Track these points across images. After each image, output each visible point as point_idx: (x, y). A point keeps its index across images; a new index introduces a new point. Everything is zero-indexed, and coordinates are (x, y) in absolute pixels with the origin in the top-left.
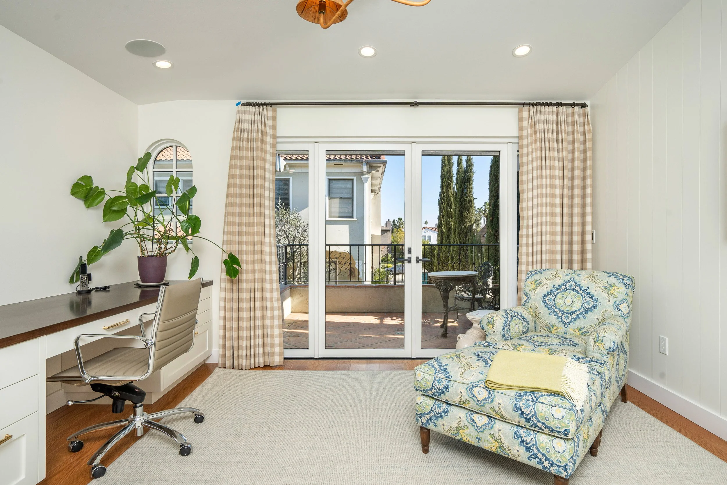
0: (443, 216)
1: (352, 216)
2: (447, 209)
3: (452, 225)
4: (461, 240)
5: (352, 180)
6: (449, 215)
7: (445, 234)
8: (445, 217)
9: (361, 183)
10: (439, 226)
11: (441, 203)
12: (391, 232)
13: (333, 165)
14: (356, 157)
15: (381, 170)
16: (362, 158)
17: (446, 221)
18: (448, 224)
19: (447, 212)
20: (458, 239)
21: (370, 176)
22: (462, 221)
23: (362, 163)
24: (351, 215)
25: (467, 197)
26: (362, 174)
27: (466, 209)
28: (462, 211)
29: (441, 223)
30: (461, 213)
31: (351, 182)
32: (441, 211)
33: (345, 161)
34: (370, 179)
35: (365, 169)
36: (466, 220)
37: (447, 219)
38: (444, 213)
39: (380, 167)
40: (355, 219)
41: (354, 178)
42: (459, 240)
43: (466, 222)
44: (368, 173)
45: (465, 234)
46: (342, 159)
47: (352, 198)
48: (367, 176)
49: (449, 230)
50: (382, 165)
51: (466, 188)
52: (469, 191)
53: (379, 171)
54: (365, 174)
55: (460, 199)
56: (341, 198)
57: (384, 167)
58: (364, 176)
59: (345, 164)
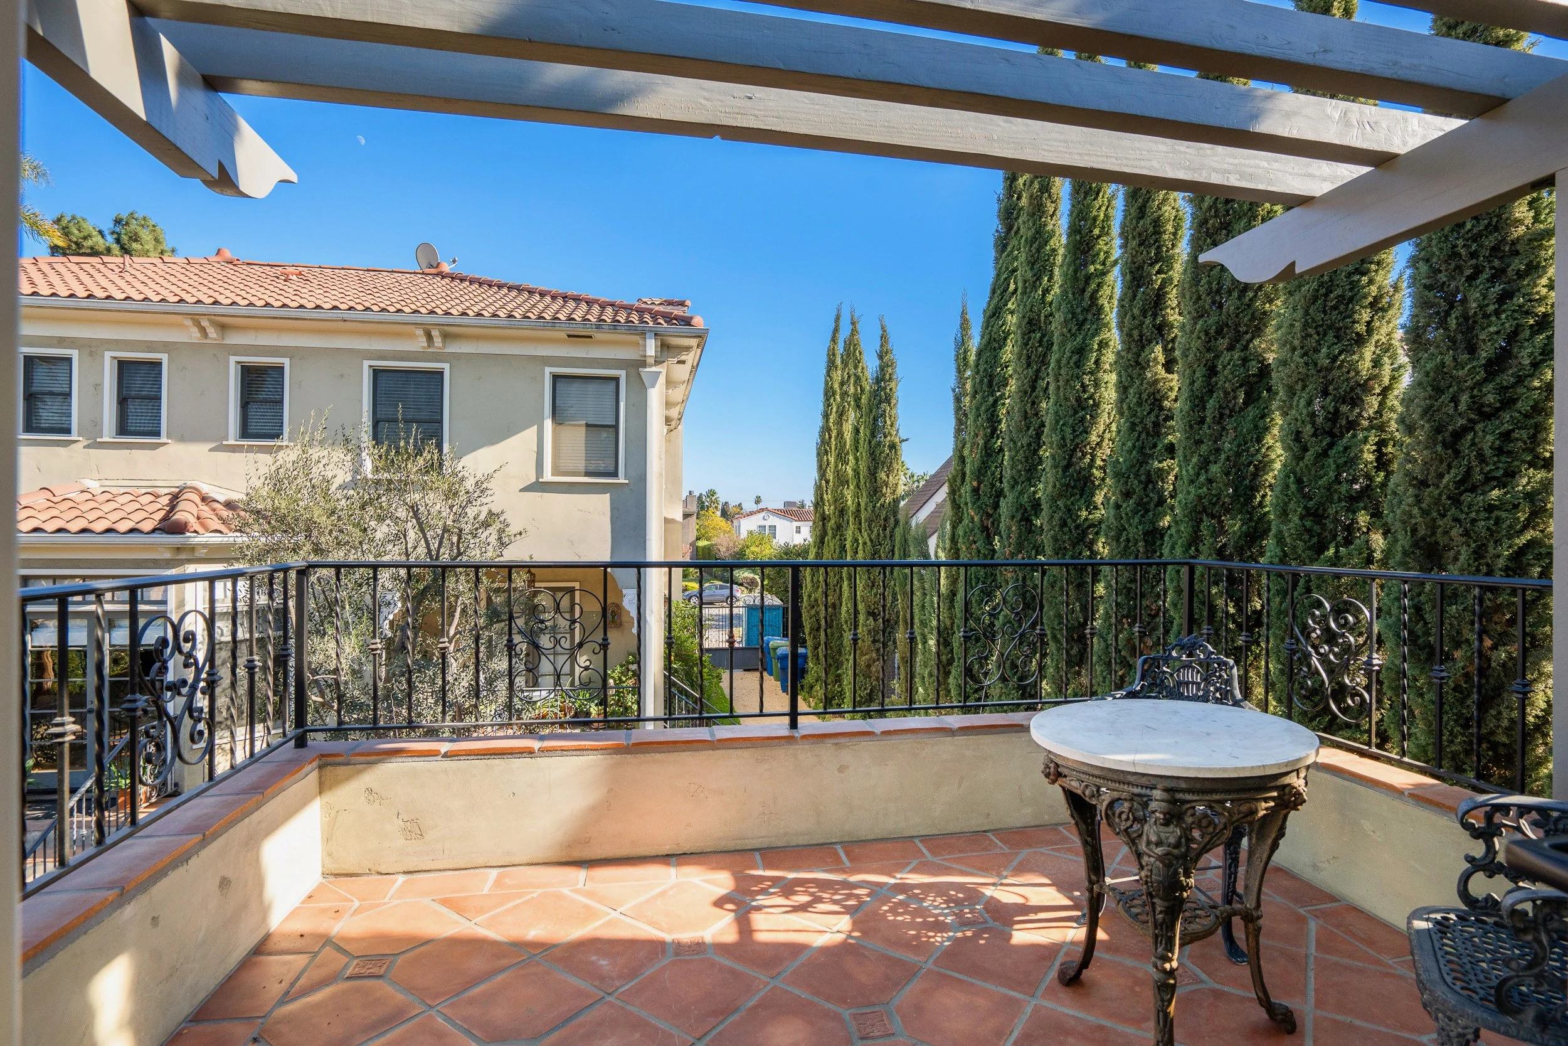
0: (827, 482)
1: (615, 474)
2: (836, 466)
3: (849, 503)
4: (873, 537)
5: (616, 380)
6: (842, 481)
7: (832, 522)
8: (831, 484)
9: (640, 388)
10: (819, 503)
11: (822, 451)
12: (695, 517)
13: (563, 335)
14: (628, 317)
15: (690, 358)
16: (642, 321)
17: (834, 491)
18: (838, 500)
19: (837, 473)
20: (865, 535)
21: (661, 369)
22: (875, 492)
23: (643, 334)
24: (612, 469)
25: (885, 437)
26: (643, 363)
27: (883, 463)
28: (876, 468)
29: (822, 498)
30: (873, 474)
31: (613, 385)
32: (822, 470)
33: (598, 327)
34: (662, 380)
35: (651, 348)
36: (884, 490)
37: (836, 487)
38: (830, 476)
39: (688, 349)
40: (621, 480)
41: (622, 374)
42: (869, 536)
43: (884, 495)
44: (658, 362)
45: (882, 522)
46: (589, 320)
47: (616, 427)
48: (654, 369)
49: (842, 512)
50: (693, 342)
51: (883, 415)
52: (889, 422)
53: (683, 362)
54: (651, 366)
55: (870, 442)
56: (587, 425)
57: (699, 351)
58: (648, 370)
59: (598, 336)
